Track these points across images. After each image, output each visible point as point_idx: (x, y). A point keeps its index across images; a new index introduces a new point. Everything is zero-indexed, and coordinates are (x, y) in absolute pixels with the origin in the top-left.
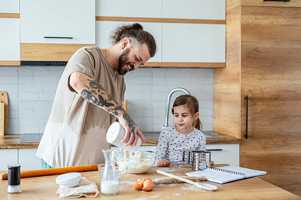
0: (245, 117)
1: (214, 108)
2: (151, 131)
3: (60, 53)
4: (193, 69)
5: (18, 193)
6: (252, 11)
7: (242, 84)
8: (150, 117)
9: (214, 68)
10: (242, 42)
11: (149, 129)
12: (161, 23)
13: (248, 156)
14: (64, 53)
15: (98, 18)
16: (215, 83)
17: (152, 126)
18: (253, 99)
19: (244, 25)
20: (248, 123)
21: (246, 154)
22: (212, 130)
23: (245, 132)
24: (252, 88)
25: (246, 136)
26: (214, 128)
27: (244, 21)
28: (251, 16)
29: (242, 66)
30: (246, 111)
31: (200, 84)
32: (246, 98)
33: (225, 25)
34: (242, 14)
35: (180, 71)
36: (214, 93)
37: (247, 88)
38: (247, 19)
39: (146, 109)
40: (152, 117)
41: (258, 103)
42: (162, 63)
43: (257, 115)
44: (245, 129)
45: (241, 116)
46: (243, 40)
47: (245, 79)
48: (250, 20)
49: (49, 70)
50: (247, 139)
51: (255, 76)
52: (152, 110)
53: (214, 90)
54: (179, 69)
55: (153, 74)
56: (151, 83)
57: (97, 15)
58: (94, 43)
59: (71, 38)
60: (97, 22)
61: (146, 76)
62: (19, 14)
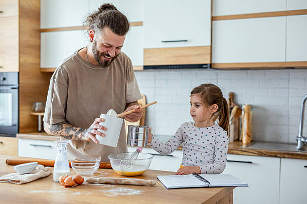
2: (287, 141)
3: (176, 57)
8: (286, 125)
11: (285, 140)
14: (180, 56)
15: (213, 19)
17: (288, 136)
39: (281, 116)
40: (289, 125)
42: (286, 62)
49: (181, 74)
52: (289, 118)
55: (289, 75)
56: (288, 87)
57: (214, 15)
58: (210, 44)
59: (186, 41)
60: (214, 22)
61: (281, 79)
62: (142, 22)
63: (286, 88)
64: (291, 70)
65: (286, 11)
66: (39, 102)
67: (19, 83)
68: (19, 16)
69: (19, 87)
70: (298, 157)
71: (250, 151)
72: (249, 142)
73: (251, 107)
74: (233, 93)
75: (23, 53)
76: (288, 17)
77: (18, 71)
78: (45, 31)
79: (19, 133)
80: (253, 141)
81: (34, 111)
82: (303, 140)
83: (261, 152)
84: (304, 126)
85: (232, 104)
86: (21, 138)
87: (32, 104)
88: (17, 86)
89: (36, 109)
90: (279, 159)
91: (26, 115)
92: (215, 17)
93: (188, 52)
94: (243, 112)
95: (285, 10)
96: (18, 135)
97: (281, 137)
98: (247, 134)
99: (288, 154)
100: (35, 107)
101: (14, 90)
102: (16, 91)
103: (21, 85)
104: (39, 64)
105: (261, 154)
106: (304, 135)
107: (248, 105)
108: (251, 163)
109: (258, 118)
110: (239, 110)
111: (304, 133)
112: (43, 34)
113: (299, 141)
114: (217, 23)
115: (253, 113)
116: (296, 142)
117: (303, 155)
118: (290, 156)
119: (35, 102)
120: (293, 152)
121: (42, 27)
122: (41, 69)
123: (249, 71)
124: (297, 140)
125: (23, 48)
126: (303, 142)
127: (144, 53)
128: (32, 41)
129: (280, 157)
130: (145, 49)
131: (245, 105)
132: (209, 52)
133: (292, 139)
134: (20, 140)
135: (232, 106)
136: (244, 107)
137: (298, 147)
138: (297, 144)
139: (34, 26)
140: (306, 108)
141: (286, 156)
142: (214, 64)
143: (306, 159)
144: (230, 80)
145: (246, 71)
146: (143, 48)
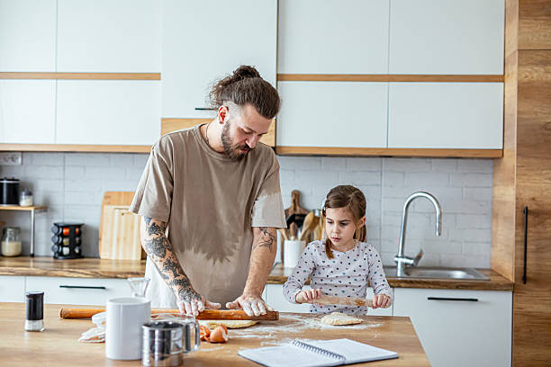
0: (523, 244)
1: (491, 229)
4: (454, 160)
5: (38, 331)
6: (540, 58)
7: (517, 186)
9: (493, 159)
10: (519, 112)
12: (386, 83)
13: (528, 314)
15: (281, 78)
16: (494, 185)
18: (537, 214)
19: (524, 83)
20: (528, 255)
21: (525, 310)
22: (488, 267)
23: (523, 271)
24: (537, 194)
25: (525, 279)
26: (491, 264)
27: (523, 75)
28: (536, 68)
29: (518, 155)
30: (523, 234)
31: (466, 187)
32: (526, 211)
33: (502, 84)
34: (519, 65)
35: (430, 162)
36: (492, 202)
37: (527, 194)
38: (530, 73)
41: (548, 221)
42: (387, 149)
43: (547, 242)
44: (523, 266)
45: (516, 242)
46: (521, 110)
47: (525, 177)
48: (535, 75)
50: (525, 283)
51: (544, 172)
52: (380, 229)
53: (493, 197)
54: (428, 160)
55: (381, 168)
56: (379, 183)
57: (279, 72)
60: (279, 83)
61: (370, 172)
62: (160, 74)
63: (377, 185)
64: (384, 159)
65: (388, 75)
70: (418, 285)
74: (298, 192)
76: (391, 83)
82: (405, 261)
85: (298, 208)
92: (281, 75)
95: (386, 73)
99: (406, 282)
106: (405, 254)
113: (399, 263)
116: (395, 264)
117: (425, 282)
118: (408, 285)
123: (323, 158)
124: (397, 262)
126: (406, 264)
127: (163, 124)
130: (163, 120)
137: (399, 273)
138: (396, 267)
140: (409, 214)
141: (402, 285)
142: (280, 147)
143: (430, 288)
144: (294, 171)
145: (318, 158)
146: (161, 116)
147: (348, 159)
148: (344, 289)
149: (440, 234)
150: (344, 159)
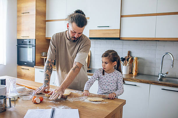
2: (154, 75)
3: (104, 34)
8: (154, 67)
11: (153, 74)
12: (156, 16)
14: (106, 34)
15: (122, 16)
17: (155, 72)
35: (174, 43)
39: (152, 63)
40: (155, 67)
42: (155, 38)
52: (155, 64)
55: (157, 44)
57: (122, 15)
58: (119, 29)
59: (109, 27)
60: (122, 18)
61: (153, 46)
62: (89, 18)
63: (155, 50)
64: (157, 42)
65: (157, 13)
66: (44, 52)
67: (35, 44)
68: (36, 14)
69: (35, 46)
71: (136, 80)
72: (136, 74)
73: (138, 58)
74: (130, 51)
75: (38, 31)
76: (157, 16)
77: (35, 38)
78: (48, 21)
79: (35, 65)
80: (138, 74)
81: (42, 56)
82: (161, 75)
83: (141, 81)
84: (162, 68)
86: (36, 68)
87: (41, 53)
88: (34, 45)
89: (43, 55)
90: (149, 84)
91: (38, 58)
92: (123, 16)
93: (109, 32)
94: (134, 60)
95: (156, 13)
96: (34, 66)
97: (151, 73)
98: (136, 71)
99: (154, 83)
100: (43, 54)
101: (33, 47)
102: (34, 47)
103: (36, 45)
104: (45, 35)
105: (141, 82)
106: (162, 73)
107: (136, 57)
108: (136, 85)
109: (141, 63)
110: (132, 59)
111: (162, 71)
112: (47, 22)
113: (160, 75)
114: (123, 18)
115: (139, 61)
119: (43, 52)
120: (157, 82)
121: (47, 19)
122: (46, 38)
124: (159, 75)
125: (37, 29)
126: (162, 76)
127: (90, 31)
128: (42, 25)
129: (150, 84)
130: (90, 30)
131: (135, 57)
132: (119, 32)
133: (157, 74)
134: (35, 68)
135: (129, 57)
136: (135, 58)
137: (159, 78)
139: (42, 19)
140: (164, 60)
143: (162, 85)
144: (129, 45)
145: (136, 41)
146: (89, 29)
147: (146, 41)
148: (107, 86)
149: (173, 67)
150: (144, 41)
